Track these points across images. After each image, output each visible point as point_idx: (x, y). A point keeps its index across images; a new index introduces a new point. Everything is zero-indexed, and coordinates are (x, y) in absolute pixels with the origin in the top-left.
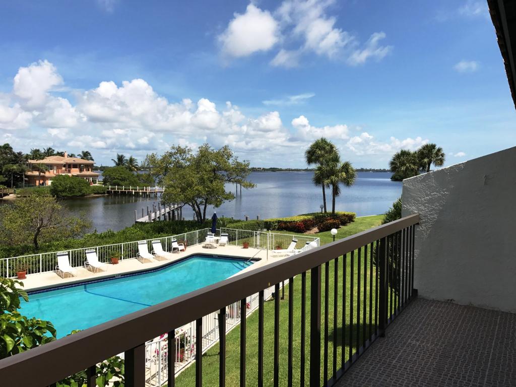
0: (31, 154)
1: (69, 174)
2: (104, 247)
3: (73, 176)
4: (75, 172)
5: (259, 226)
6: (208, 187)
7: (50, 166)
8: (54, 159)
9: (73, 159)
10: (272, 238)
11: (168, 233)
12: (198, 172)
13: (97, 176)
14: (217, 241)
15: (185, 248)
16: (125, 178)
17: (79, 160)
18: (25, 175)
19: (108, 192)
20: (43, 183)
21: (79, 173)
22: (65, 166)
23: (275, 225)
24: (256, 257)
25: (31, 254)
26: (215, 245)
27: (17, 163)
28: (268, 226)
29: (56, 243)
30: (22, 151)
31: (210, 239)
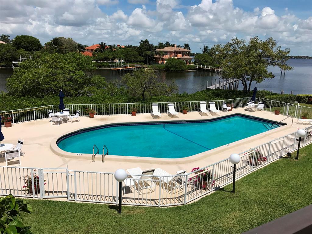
0: (158, 45)
1: (175, 57)
2: (179, 103)
3: (178, 58)
4: (180, 56)
5: (291, 99)
6: (253, 68)
7: (166, 53)
8: (170, 49)
9: (180, 48)
10: (300, 109)
11: (221, 98)
12: (247, 57)
13: (191, 59)
14: (256, 107)
15: (232, 109)
16: (207, 60)
17: (182, 49)
18: (154, 57)
19: (197, 69)
20: (162, 62)
21: (181, 57)
22: (174, 52)
23: (306, 100)
24: (283, 122)
25: (140, 102)
26: (253, 109)
27: (150, 50)
28: (299, 100)
29: (154, 97)
30: (153, 44)
31: (251, 105)
